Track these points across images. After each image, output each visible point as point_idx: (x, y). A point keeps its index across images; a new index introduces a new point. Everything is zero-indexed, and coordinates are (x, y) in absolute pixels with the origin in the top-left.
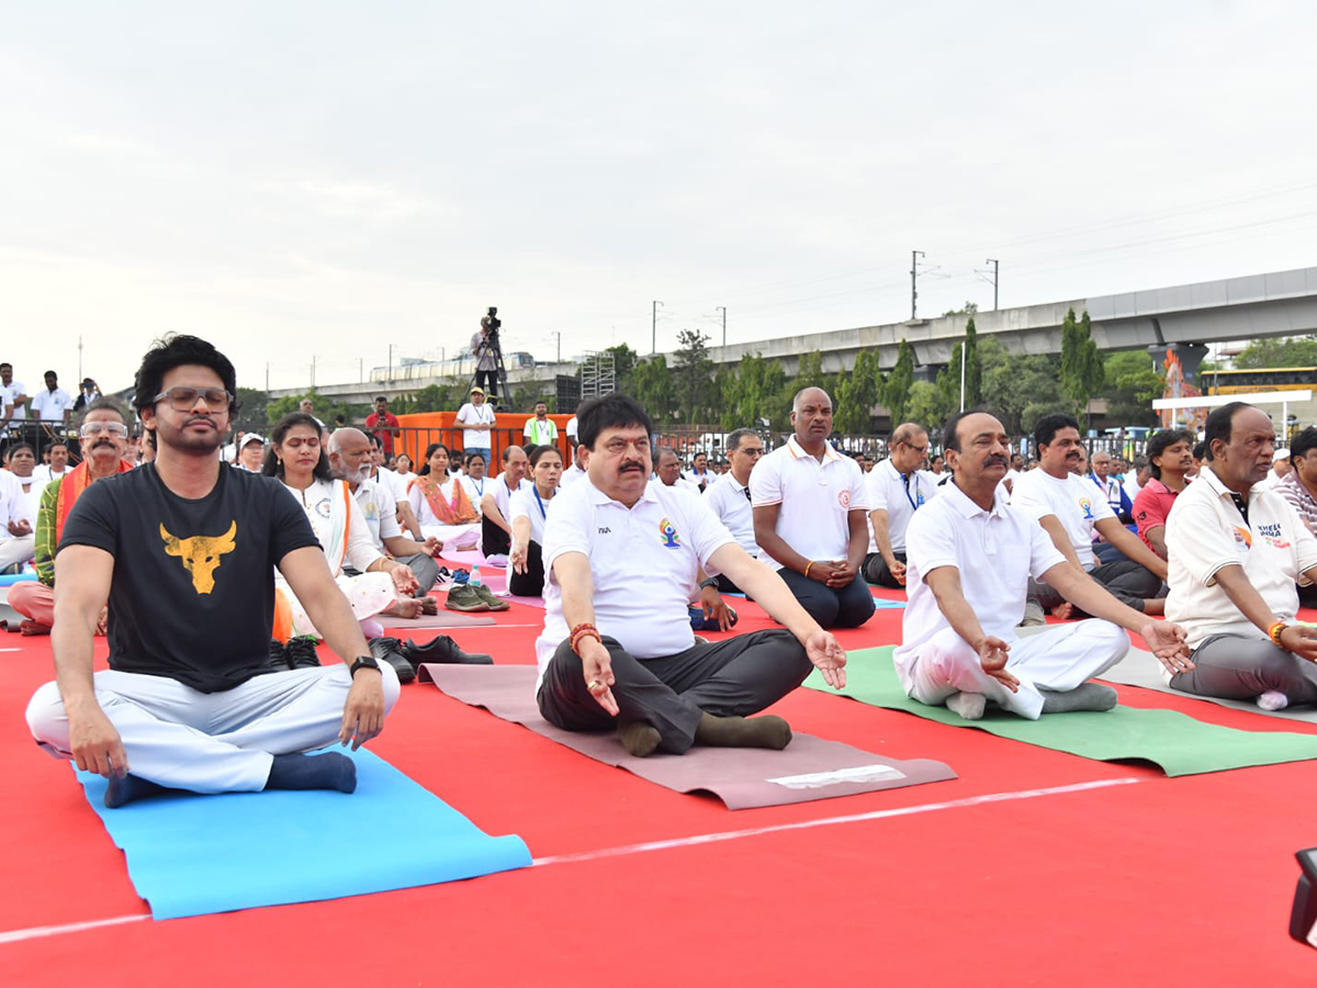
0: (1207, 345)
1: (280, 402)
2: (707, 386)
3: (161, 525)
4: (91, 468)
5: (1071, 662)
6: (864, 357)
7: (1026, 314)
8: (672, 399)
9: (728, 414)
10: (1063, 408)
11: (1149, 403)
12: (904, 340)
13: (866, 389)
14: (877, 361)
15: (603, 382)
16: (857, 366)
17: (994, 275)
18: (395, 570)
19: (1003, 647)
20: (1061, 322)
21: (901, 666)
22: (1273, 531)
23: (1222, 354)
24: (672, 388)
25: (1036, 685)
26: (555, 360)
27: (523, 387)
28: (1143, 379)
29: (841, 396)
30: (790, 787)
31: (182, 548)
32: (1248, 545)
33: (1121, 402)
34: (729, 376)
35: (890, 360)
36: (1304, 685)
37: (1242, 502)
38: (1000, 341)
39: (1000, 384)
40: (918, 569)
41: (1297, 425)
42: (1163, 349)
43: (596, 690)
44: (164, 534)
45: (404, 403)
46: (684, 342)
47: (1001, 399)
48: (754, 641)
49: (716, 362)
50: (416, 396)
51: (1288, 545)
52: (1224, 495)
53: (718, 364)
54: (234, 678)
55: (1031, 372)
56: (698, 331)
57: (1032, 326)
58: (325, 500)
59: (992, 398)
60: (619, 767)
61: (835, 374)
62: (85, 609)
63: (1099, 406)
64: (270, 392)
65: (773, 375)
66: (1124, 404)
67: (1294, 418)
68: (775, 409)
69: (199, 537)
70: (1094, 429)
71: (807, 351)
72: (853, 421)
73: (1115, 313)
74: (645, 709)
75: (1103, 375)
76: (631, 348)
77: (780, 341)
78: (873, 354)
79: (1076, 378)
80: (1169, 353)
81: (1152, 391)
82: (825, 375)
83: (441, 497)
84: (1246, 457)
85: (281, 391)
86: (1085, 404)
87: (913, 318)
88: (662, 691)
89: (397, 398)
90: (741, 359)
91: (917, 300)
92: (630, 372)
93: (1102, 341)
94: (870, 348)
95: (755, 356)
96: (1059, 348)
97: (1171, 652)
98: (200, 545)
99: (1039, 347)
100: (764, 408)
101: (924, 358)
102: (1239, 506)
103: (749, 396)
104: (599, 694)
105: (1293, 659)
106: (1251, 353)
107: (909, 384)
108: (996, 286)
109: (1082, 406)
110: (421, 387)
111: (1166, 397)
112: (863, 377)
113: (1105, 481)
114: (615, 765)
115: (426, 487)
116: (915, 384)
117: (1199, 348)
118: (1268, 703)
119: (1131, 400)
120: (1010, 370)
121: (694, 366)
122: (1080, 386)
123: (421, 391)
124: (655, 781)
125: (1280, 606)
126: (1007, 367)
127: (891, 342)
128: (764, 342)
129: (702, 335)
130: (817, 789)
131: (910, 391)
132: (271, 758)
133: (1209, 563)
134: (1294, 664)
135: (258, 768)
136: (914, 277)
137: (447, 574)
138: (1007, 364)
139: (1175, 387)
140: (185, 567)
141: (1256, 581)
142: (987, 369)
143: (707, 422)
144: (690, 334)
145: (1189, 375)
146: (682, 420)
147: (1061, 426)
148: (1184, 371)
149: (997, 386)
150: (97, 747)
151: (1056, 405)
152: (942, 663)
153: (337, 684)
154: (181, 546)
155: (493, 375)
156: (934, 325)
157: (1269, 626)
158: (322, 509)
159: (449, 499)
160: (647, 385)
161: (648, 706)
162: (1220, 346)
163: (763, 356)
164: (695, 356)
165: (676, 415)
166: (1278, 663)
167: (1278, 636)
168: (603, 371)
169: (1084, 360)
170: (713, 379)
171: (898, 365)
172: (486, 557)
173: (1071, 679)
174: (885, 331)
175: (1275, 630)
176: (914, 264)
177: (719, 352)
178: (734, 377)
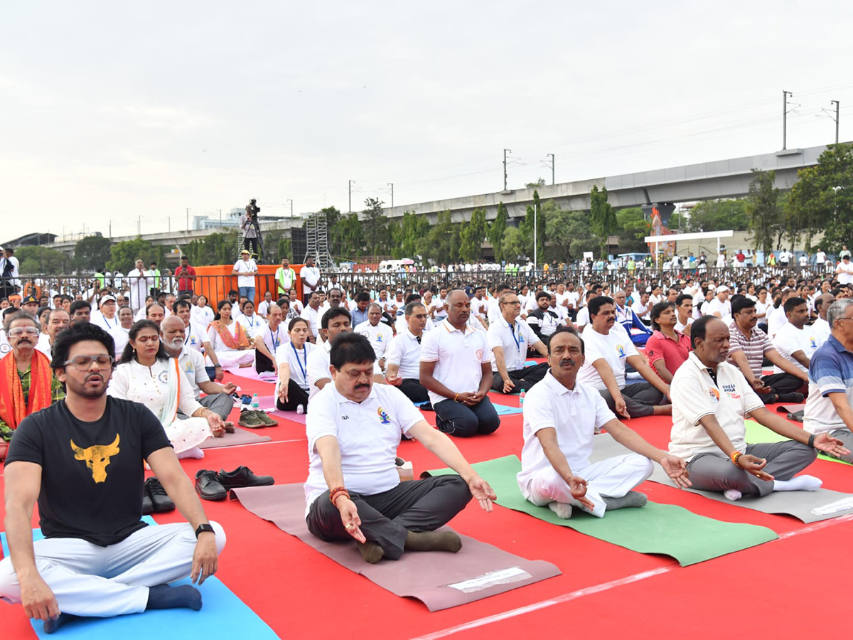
0: (674, 204)
1: (119, 244)
2: (383, 232)
3: (72, 441)
4: (16, 356)
5: (621, 481)
6: (477, 213)
7: (571, 186)
8: (362, 240)
9: (396, 248)
10: (593, 242)
11: (643, 239)
12: (501, 203)
13: (479, 232)
14: (485, 215)
15: (320, 231)
16: (472, 219)
17: (552, 163)
18: (210, 417)
19: (584, 483)
20: (590, 192)
21: (522, 484)
22: (730, 388)
23: (683, 207)
24: (362, 233)
25: (601, 495)
26: (290, 216)
27: (270, 233)
28: (639, 225)
29: (463, 237)
30: (466, 591)
31: (85, 455)
32: (718, 399)
33: (627, 238)
34: (397, 225)
35: (493, 215)
36: (750, 485)
37: (713, 374)
38: (556, 203)
39: (556, 229)
40: (530, 425)
41: (725, 250)
42: (650, 206)
43: (351, 530)
44: (74, 446)
45: (197, 244)
46: (369, 205)
47: (558, 238)
48: (437, 484)
49: (388, 217)
50: (204, 240)
51: (739, 396)
52: (703, 370)
53: (390, 218)
54: (121, 534)
55: (574, 221)
56: (377, 198)
57: (575, 194)
58: (164, 371)
59: (552, 237)
60: (360, 574)
61: (459, 223)
62: (25, 506)
63: (614, 241)
64: (112, 238)
65: (422, 224)
66: (628, 240)
67: (724, 247)
68: (424, 245)
69: (96, 446)
70: (611, 254)
71: (443, 210)
72: (471, 252)
73: (622, 186)
74: (375, 535)
75: (616, 222)
76: (337, 208)
77: (426, 203)
78: (482, 211)
79: (601, 224)
80: (654, 210)
81: (644, 232)
82: (454, 224)
83: (229, 333)
84: (714, 348)
85: (119, 238)
86: (606, 240)
87: (505, 189)
88: (385, 522)
89: (193, 242)
90: (403, 215)
91: (507, 179)
92: (336, 224)
93: (613, 202)
94: (480, 208)
95: (411, 213)
96: (589, 207)
97: (678, 474)
98: (97, 451)
99: (579, 206)
100: (418, 245)
101: (512, 213)
102: (711, 375)
103: (409, 237)
104: (353, 531)
105: (745, 472)
106: (699, 207)
107: (504, 229)
108: (553, 169)
109: (604, 241)
110: (207, 234)
111: (653, 235)
112: (476, 225)
113: (623, 308)
114: (358, 572)
115: (219, 327)
116: (507, 229)
117: (670, 206)
118: (731, 496)
119: (633, 238)
120: (561, 220)
121: (375, 220)
122: (603, 229)
123: (207, 237)
124: (384, 587)
125: (735, 435)
126: (560, 219)
127: (492, 204)
128: (416, 204)
129: (380, 201)
130: (481, 591)
131: (505, 233)
132: (148, 590)
133: (696, 413)
134: (745, 476)
135: (140, 598)
136: (505, 165)
137: (237, 397)
138: (559, 217)
139: (658, 229)
140: (88, 466)
141: (722, 421)
142: (549, 220)
143: (384, 254)
144: (372, 200)
145: (665, 222)
146: (368, 253)
147: (603, 303)
148: (662, 219)
149: (554, 230)
150: (40, 604)
151: (589, 240)
152: (547, 488)
153: (187, 540)
154: (85, 453)
155: (254, 241)
156: (518, 193)
157: (732, 454)
158: (163, 378)
159: (233, 334)
160: (347, 231)
161: (377, 534)
162: (681, 204)
163: (416, 213)
164: (375, 213)
165: (365, 249)
166: (736, 476)
167: (737, 460)
168: (320, 225)
169: (605, 214)
170: (387, 228)
171: (498, 217)
172: (259, 373)
173: (621, 491)
174: (488, 197)
175: (735, 456)
176: (505, 157)
177: (390, 212)
178: (399, 227)
